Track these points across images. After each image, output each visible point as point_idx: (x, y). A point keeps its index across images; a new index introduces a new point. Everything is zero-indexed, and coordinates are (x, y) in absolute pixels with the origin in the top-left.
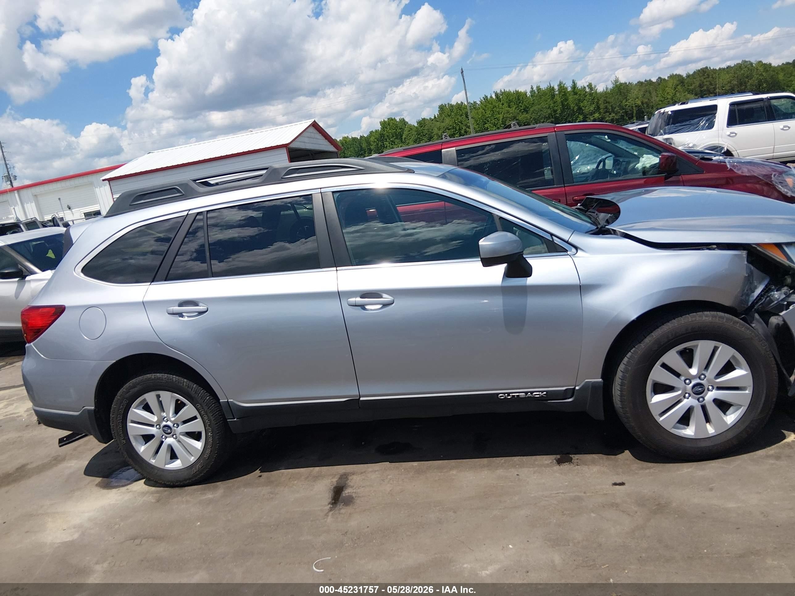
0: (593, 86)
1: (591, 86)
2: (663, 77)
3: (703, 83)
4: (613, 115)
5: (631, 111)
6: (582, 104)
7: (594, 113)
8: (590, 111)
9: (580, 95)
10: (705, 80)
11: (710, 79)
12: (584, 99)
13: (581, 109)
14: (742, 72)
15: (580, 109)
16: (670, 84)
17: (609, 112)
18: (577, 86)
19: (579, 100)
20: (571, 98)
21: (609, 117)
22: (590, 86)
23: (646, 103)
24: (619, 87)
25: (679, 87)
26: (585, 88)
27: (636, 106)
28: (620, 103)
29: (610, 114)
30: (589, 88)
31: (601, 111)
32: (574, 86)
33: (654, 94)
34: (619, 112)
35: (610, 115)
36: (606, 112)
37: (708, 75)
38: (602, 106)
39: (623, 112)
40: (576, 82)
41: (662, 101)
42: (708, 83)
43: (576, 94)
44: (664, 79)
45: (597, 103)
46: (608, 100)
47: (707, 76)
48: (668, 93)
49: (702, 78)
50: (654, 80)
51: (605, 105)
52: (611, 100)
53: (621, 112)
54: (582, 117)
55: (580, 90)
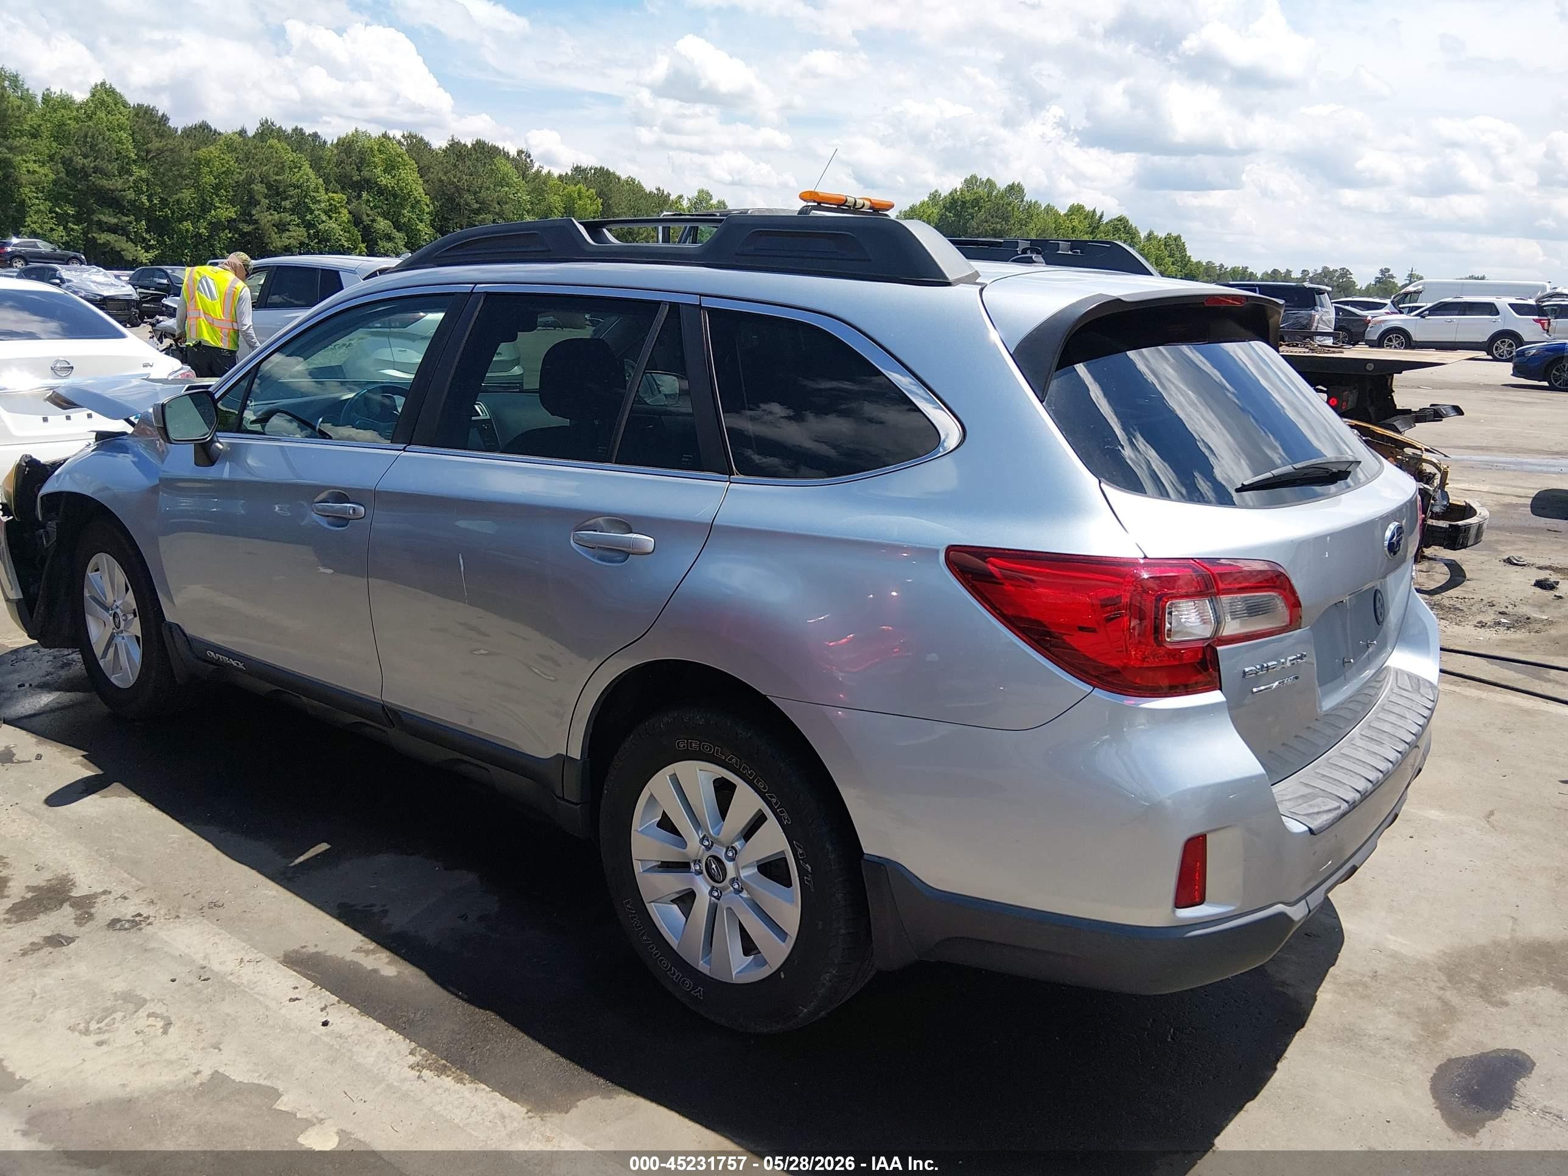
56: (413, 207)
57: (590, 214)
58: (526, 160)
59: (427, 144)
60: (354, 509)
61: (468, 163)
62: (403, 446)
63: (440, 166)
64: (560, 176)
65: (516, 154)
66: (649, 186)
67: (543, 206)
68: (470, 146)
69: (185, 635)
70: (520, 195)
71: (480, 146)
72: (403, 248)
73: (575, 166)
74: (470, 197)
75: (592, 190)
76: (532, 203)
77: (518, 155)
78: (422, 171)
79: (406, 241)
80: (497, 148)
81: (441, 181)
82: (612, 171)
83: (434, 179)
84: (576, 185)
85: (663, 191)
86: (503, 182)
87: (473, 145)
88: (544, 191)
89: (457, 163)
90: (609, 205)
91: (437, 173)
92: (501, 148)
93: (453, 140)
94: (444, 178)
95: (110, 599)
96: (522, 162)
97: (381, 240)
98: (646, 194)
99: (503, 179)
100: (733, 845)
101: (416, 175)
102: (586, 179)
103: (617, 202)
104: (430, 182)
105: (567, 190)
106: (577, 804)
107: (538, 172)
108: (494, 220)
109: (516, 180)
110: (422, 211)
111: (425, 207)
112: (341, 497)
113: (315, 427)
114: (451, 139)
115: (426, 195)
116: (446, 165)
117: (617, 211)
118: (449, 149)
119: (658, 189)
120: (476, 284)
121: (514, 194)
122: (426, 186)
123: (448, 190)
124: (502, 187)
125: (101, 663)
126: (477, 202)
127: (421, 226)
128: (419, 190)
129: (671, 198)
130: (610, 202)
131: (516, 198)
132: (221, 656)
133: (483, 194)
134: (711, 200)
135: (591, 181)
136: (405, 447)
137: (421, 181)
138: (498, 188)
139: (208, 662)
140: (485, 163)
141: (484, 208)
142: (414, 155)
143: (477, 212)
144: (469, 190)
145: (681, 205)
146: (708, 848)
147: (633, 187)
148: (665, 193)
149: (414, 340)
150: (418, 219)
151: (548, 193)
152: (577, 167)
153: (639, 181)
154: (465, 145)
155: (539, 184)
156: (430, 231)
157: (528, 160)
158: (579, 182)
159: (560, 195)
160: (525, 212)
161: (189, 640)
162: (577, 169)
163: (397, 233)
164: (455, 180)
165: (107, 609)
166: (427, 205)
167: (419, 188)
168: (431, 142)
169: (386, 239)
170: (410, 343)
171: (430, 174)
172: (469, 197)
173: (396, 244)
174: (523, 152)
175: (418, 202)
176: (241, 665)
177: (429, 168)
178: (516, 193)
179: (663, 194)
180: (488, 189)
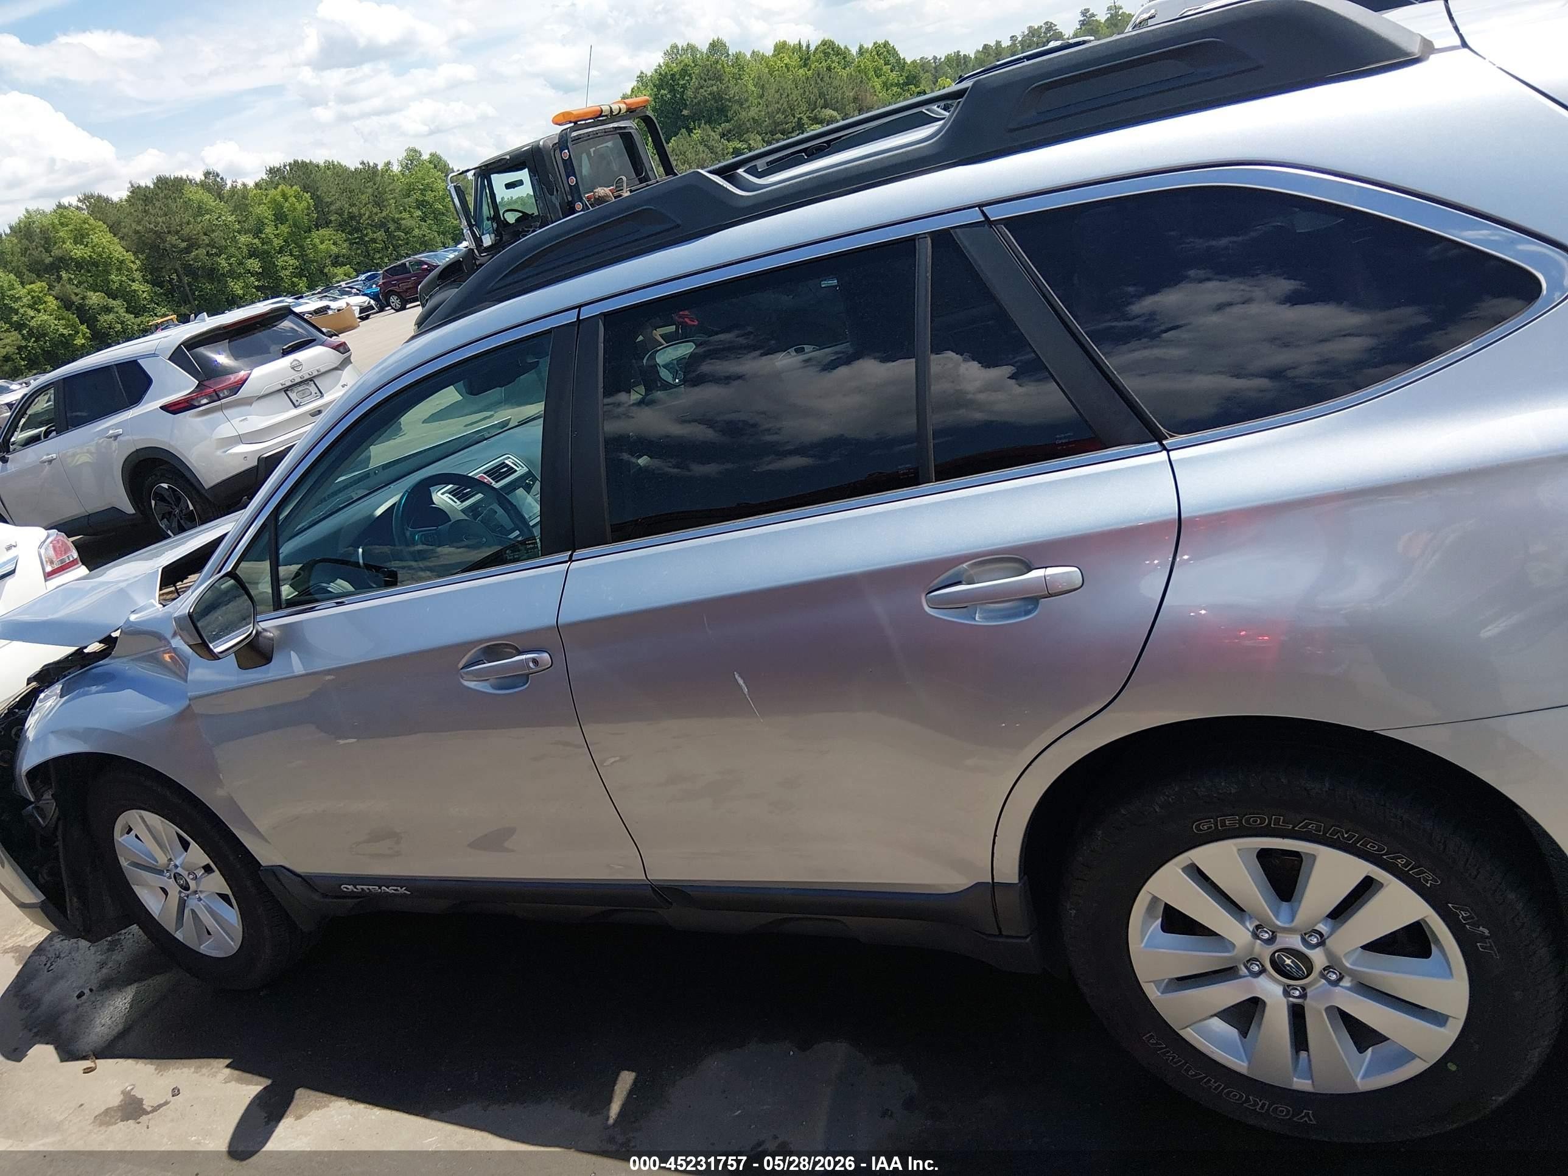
56: (119, 269)
57: (303, 212)
58: (215, 180)
59: (107, 200)
60: (535, 661)
61: (157, 204)
62: (566, 555)
63: (129, 217)
64: (257, 185)
65: (203, 178)
66: (352, 163)
67: (252, 222)
68: (152, 186)
69: (298, 875)
70: (224, 218)
71: (162, 182)
72: (126, 315)
73: (268, 169)
74: (174, 238)
75: (295, 187)
76: (239, 222)
77: (206, 178)
78: (114, 229)
79: (126, 306)
80: (181, 179)
81: (137, 232)
82: (308, 161)
83: (128, 233)
84: (276, 188)
85: (368, 163)
86: (200, 210)
87: (154, 184)
88: (247, 205)
89: (147, 208)
90: (318, 197)
91: (129, 226)
92: (185, 177)
93: (132, 186)
94: (139, 228)
95: (162, 859)
96: (212, 184)
97: (99, 314)
98: (351, 172)
99: (200, 207)
100: (1316, 928)
101: (110, 235)
102: (284, 178)
103: (325, 190)
104: (126, 238)
105: (269, 197)
106: (1026, 937)
107: (233, 188)
108: (208, 252)
109: (214, 204)
110: (130, 270)
111: (132, 265)
112: (494, 650)
113: (359, 562)
114: (130, 186)
115: (127, 252)
116: (135, 214)
117: (329, 200)
118: (132, 197)
119: (363, 163)
120: (580, 307)
121: (217, 219)
122: (124, 243)
123: (147, 238)
124: (203, 215)
125: (179, 935)
126: (183, 241)
127: (135, 286)
128: (118, 250)
129: (379, 168)
130: (318, 193)
131: (221, 223)
132: (365, 887)
133: (186, 231)
134: (420, 156)
135: (290, 178)
136: (571, 556)
137: (116, 240)
138: (199, 220)
139: (344, 897)
140: (175, 198)
141: (192, 244)
142: (98, 216)
143: (188, 250)
144: (169, 232)
145: (392, 171)
146: (1271, 940)
147: (335, 170)
148: (371, 164)
149: (251, 404)
150: (130, 280)
151: (252, 206)
152: (270, 168)
153: (338, 162)
154: (146, 186)
155: (239, 199)
156: (146, 287)
157: (219, 179)
158: (278, 184)
159: (265, 204)
160: (236, 234)
161: (306, 880)
162: (272, 171)
163: (114, 302)
164: (152, 226)
165: (160, 872)
166: (133, 262)
167: (117, 247)
168: (110, 196)
169: (105, 312)
170: (247, 408)
171: (122, 229)
172: (172, 239)
173: (117, 313)
174: (210, 173)
175: (122, 262)
176: (403, 890)
177: (119, 224)
178: (220, 217)
179: (369, 166)
180: (188, 223)
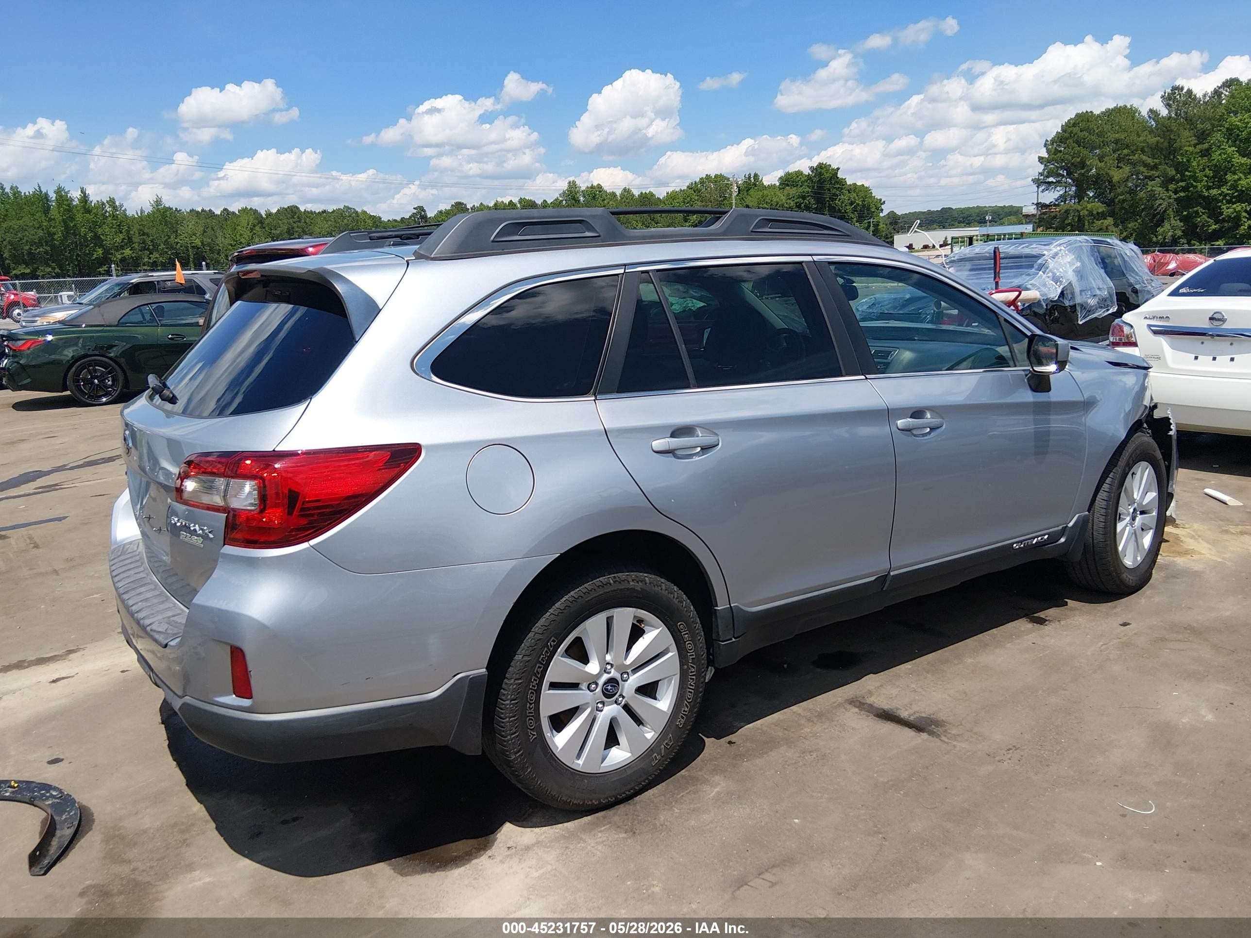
0: (117, 203)
1: (114, 203)
2: (231, 209)
3: (293, 228)
4: (155, 255)
5: (183, 253)
6: (100, 231)
7: (122, 248)
8: (115, 243)
9: (96, 215)
10: (295, 225)
11: (302, 224)
12: (104, 223)
13: (99, 237)
14: (345, 221)
15: (97, 237)
16: (244, 223)
17: (148, 249)
18: (91, 199)
19: (95, 223)
20: (79, 217)
21: (150, 258)
22: (112, 202)
23: (209, 244)
24: (164, 212)
25: (257, 228)
26: (103, 204)
27: (193, 247)
28: (167, 237)
29: (151, 253)
30: (110, 205)
31: (136, 246)
32: (85, 198)
33: (219, 233)
34: (166, 252)
35: (151, 256)
36: (144, 249)
37: (298, 217)
38: (136, 239)
39: (172, 254)
40: (87, 193)
41: (231, 245)
42: (300, 230)
43: (88, 211)
44: (234, 213)
45: (128, 231)
46: (146, 231)
47: (297, 219)
48: (241, 235)
49: (291, 221)
50: (218, 212)
51: (142, 237)
52: (152, 231)
53: (169, 253)
54: (101, 252)
55: (96, 207)
